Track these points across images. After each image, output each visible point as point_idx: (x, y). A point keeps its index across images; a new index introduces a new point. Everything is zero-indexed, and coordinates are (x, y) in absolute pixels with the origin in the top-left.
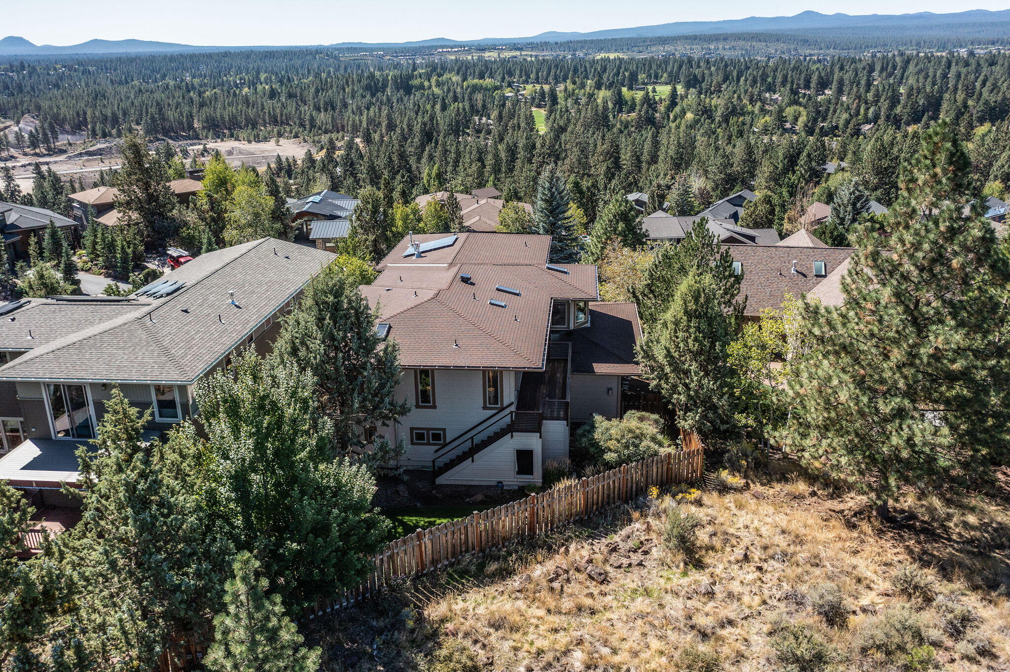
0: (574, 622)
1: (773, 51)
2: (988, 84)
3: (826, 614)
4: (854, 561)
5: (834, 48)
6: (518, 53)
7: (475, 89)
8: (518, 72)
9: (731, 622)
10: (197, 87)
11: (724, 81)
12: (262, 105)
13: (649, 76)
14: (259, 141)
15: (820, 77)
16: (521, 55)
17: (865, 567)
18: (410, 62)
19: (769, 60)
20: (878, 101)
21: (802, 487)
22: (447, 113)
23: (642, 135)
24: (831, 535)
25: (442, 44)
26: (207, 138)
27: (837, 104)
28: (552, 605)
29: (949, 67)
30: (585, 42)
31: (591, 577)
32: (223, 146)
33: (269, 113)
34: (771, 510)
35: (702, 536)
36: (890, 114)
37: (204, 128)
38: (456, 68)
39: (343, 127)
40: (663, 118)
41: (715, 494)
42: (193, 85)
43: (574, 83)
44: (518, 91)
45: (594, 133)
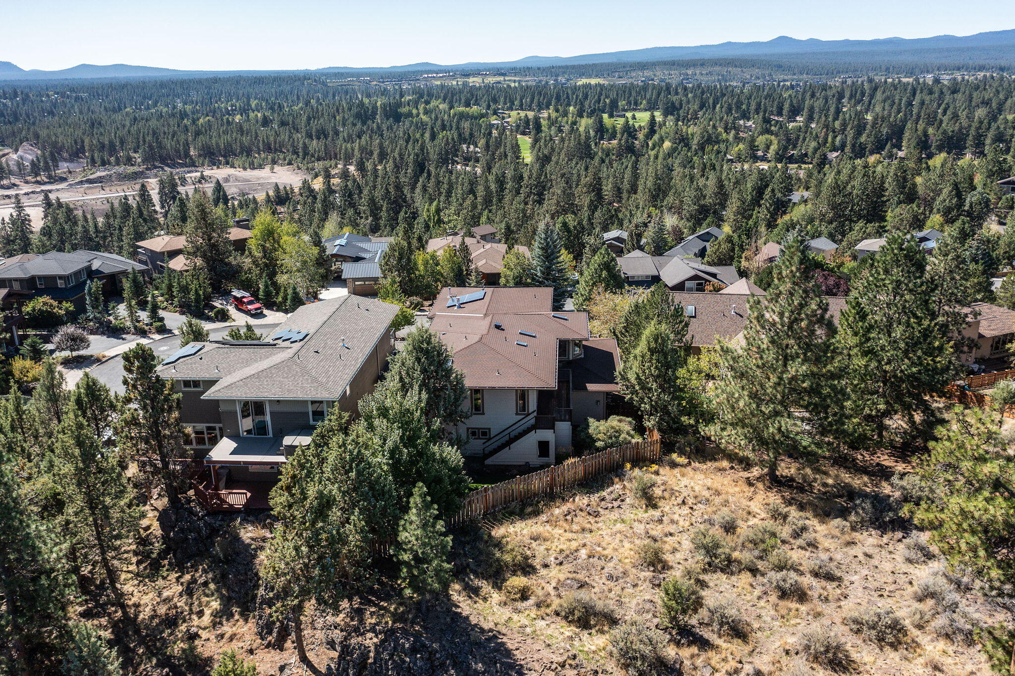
0: (580, 536)
1: (748, 77)
2: (948, 113)
3: (725, 527)
4: (748, 503)
5: (807, 74)
6: (502, 78)
7: (462, 116)
8: (502, 99)
9: (671, 534)
10: (189, 113)
11: (701, 108)
12: (256, 133)
13: (629, 103)
14: (254, 168)
15: (791, 105)
16: (505, 80)
17: (755, 506)
18: (397, 87)
19: (744, 86)
20: (845, 129)
21: (725, 464)
22: (437, 142)
23: (622, 163)
24: (737, 489)
25: (428, 68)
26: (203, 165)
27: (806, 132)
28: (567, 528)
29: (914, 94)
30: (567, 67)
31: (589, 514)
32: (220, 173)
33: (263, 141)
34: (702, 476)
35: (658, 492)
36: (855, 143)
37: (200, 156)
38: (442, 95)
39: (336, 155)
40: (643, 146)
41: (668, 468)
42: (185, 111)
43: (557, 111)
44: (503, 118)
45: (577, 163)
